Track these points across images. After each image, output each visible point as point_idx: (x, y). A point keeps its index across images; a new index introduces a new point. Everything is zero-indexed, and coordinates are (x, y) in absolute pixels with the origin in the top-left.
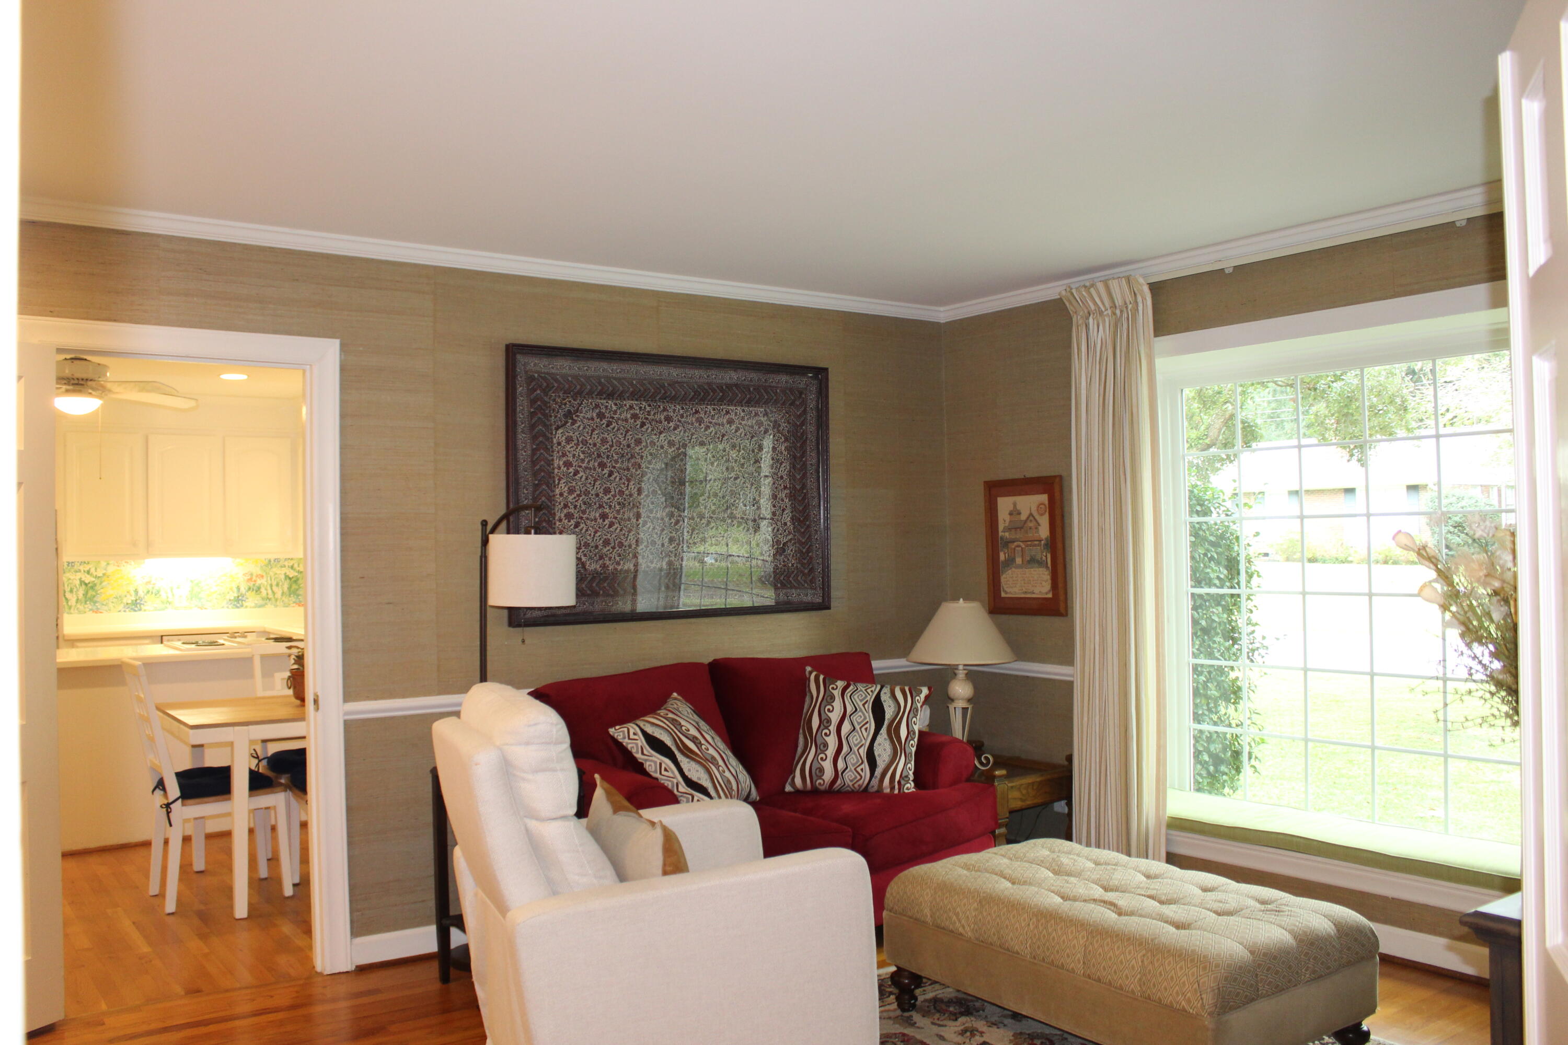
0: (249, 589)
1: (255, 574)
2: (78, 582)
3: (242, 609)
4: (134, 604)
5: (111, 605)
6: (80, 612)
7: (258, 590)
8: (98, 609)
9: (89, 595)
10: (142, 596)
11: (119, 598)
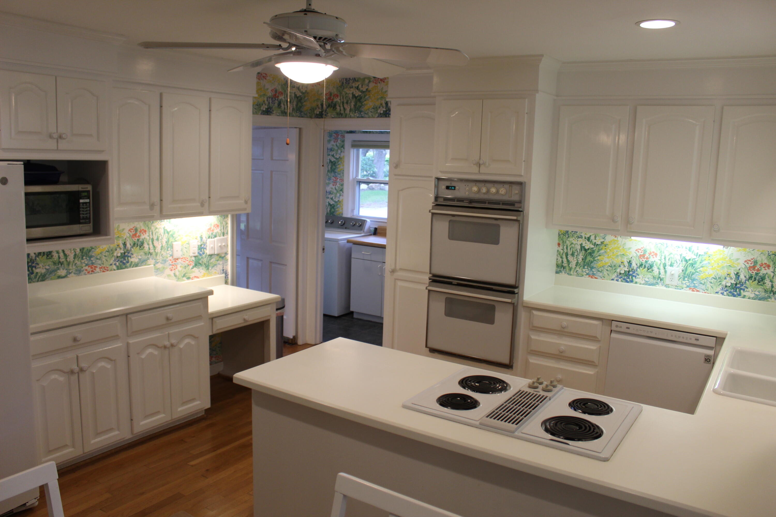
0: (751, 277)
1: (759, 263)
2: (579, 247)
3: (738, 298)
4: (626, 275)
5: (605, 273)
6: (578, 275)
7: (761, 280)
8: (594, 274)
9: (587, 260)
10: (635, 268)
11: (613, 267)
